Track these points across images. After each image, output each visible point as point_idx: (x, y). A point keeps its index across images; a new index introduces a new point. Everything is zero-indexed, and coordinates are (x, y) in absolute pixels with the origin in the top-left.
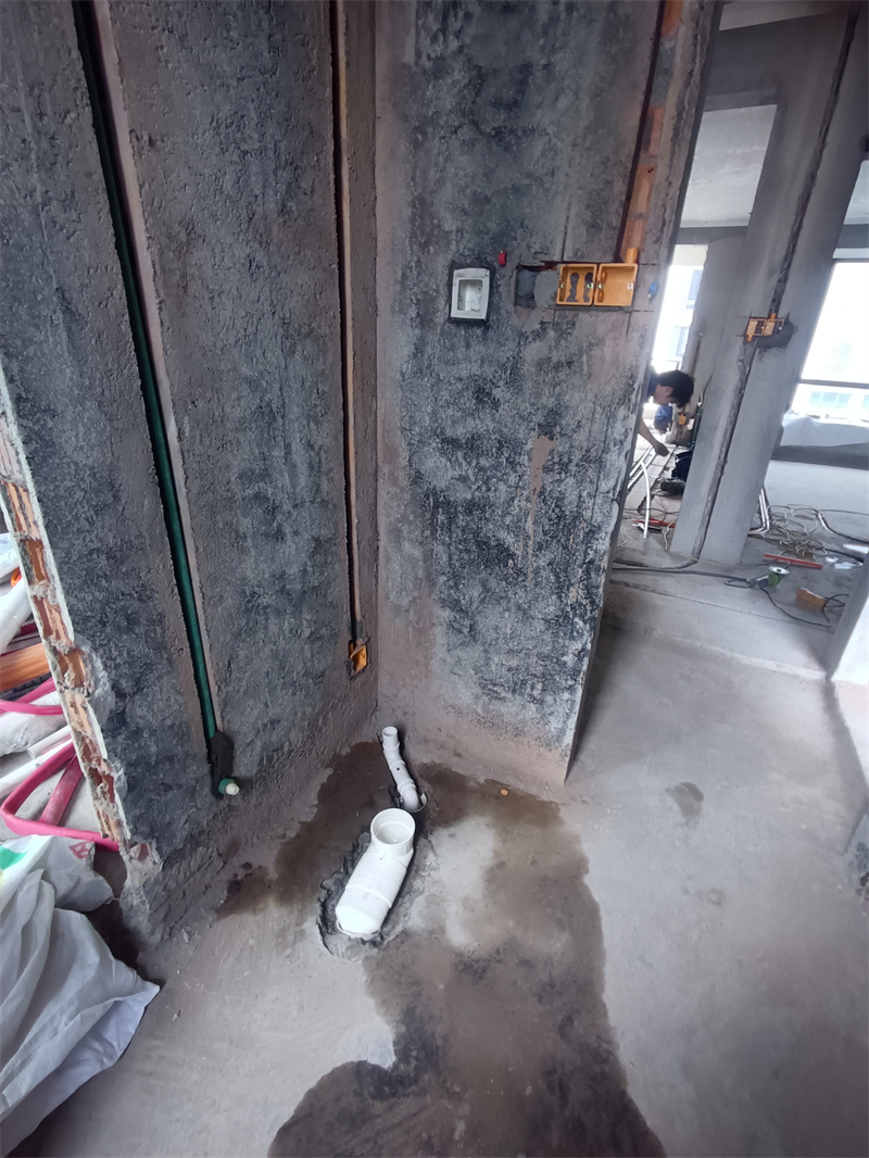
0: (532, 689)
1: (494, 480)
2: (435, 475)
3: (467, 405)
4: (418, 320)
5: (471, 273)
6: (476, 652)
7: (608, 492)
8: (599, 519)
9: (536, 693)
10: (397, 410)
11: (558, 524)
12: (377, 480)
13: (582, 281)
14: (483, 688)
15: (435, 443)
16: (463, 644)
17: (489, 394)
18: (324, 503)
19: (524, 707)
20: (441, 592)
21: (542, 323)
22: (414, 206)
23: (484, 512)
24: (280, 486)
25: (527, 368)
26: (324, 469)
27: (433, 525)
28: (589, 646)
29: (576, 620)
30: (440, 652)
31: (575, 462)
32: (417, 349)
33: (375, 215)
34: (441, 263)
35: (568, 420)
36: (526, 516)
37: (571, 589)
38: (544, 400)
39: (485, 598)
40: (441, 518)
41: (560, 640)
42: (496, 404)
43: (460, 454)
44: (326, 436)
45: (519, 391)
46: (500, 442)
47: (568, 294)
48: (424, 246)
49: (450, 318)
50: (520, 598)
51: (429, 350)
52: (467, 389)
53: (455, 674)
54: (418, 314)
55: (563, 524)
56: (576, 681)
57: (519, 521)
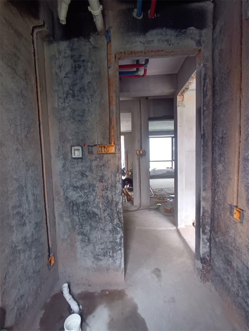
0: (109, 253)
1: (89, 195)
2: (72, 197)
3: (79, 177)
4: (63, 158)
5: (76, 148)
6: (91, 247)
7: (119, 193)
8: (118, 200)
9: (111, 254)
10: (59, 181)
11: (108, 203)
12: (53, 201)
13: (103, 148)
14: (95, 258)
15: (71, 188)
16: (87, 245)
17: (85, 174)
19: (108, 260)
20: (77, 231)
21: (96, 157)
22: (60, 134)
23: (87, 204)
24: (25, 208)
25: (94, 167)
26: (38, 200)
27: (73, 211)
28: (122, 235)
29: (118, 228)
30: (79, 250)
31: (109, 187)
32: (64, 165)
33: (49, 136)
34: (68, 146)
35: (106, 178)
36: (99, 203)
37: (115, 220)
38: (99, 174)
39: (91, 229)
40: (75, 208)
41: (115, 236)
42: (87, 176)
43: (79, 190)
44: (38, 191)
45: (92, 173)
46: (89, 185)
47: (100, 151)
48: (64, 142)
49: (72, 158)
50: (101, 226)
51: (67, 165)
52: (79, 173)
53: (85, 256)
54: (63, 157)
55: (109, 203)
56: (121, 246)
57: (98, 205)
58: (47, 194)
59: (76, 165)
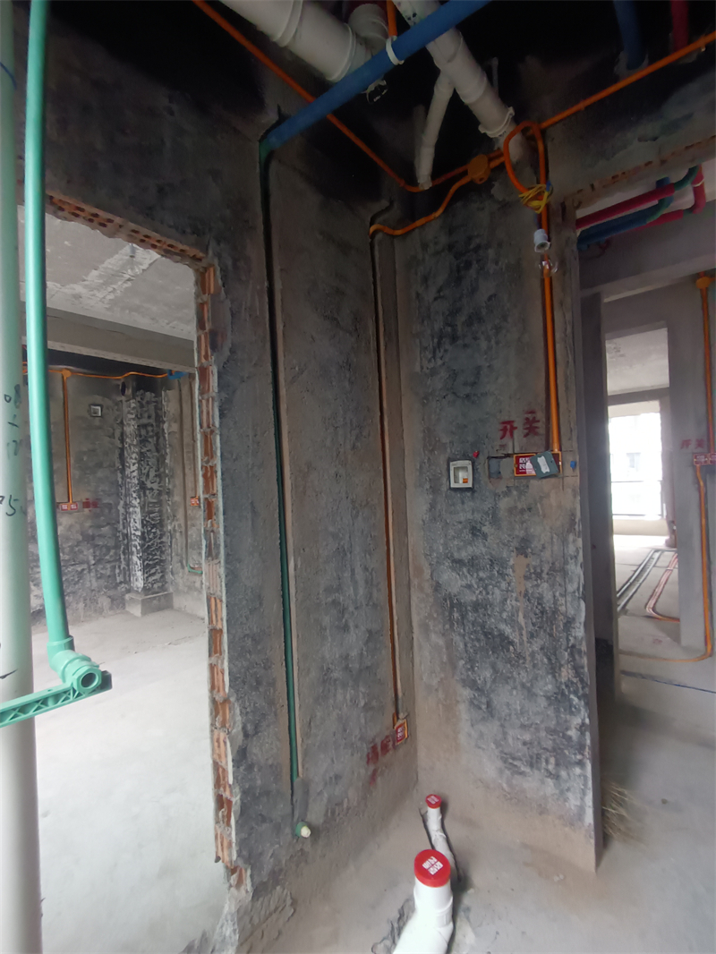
0: (547, 764)
1: (491, 587)
2: (450, 585)
3: (466, 538)
4: (431, 490)
5: (460, 463)
6: (492, 728)
7: (574, 592)
8: (572, 612)
9: (551, 767)
10: (421, 543)
11: (542, 617)
12: (409, 589)
14: (505, 762)
15: (448, 563)
16: (483, 719)
17: (479, 531)
18: (375, 606)
19: (543, 782)
20: (462, 674)
21: (507, 487)
22: (424, 432)
23: (486, 609)
24: (347, 595)
25: (502, 514)
26: (374, 582)
27: (451, 621)
28: (587, 721)
29: (572, 696)
30: (465, 725)
31: (546, 571)
32: (431, 506)
33: (403, 438)
34: (442, 459)
35: (535, 544)
36: (518, 612)
37: (562, 669)
39: (495, 678)
40: (456, 615)
41: (562, 716)
43: (464, 570)
44: (376, 562)
45: (499, 528)
46: (491, 561)
48: (432, 451)
49: (450, 488)
50: (523, 677)
51: (439, 507)
52: (465, 528)
53: (479, 748)
54: (431, 487)
55: (546, 618)
56: (583, 755)
57: (513, 615)
58: (395, 571)
59: (459, 507)
